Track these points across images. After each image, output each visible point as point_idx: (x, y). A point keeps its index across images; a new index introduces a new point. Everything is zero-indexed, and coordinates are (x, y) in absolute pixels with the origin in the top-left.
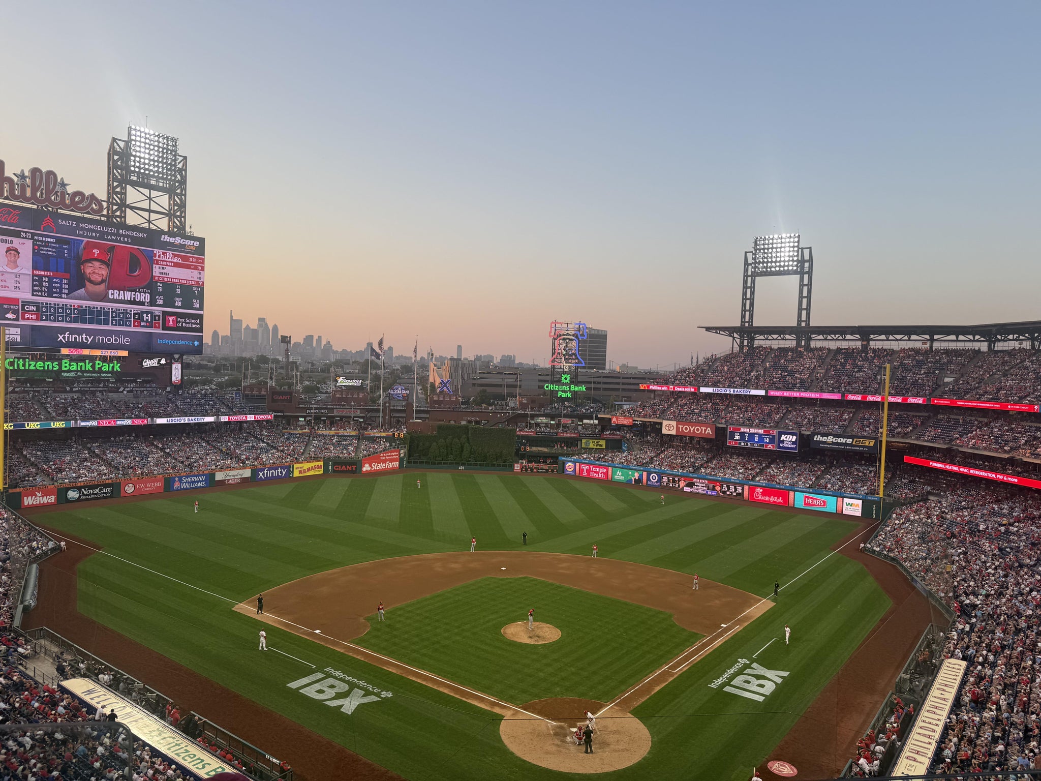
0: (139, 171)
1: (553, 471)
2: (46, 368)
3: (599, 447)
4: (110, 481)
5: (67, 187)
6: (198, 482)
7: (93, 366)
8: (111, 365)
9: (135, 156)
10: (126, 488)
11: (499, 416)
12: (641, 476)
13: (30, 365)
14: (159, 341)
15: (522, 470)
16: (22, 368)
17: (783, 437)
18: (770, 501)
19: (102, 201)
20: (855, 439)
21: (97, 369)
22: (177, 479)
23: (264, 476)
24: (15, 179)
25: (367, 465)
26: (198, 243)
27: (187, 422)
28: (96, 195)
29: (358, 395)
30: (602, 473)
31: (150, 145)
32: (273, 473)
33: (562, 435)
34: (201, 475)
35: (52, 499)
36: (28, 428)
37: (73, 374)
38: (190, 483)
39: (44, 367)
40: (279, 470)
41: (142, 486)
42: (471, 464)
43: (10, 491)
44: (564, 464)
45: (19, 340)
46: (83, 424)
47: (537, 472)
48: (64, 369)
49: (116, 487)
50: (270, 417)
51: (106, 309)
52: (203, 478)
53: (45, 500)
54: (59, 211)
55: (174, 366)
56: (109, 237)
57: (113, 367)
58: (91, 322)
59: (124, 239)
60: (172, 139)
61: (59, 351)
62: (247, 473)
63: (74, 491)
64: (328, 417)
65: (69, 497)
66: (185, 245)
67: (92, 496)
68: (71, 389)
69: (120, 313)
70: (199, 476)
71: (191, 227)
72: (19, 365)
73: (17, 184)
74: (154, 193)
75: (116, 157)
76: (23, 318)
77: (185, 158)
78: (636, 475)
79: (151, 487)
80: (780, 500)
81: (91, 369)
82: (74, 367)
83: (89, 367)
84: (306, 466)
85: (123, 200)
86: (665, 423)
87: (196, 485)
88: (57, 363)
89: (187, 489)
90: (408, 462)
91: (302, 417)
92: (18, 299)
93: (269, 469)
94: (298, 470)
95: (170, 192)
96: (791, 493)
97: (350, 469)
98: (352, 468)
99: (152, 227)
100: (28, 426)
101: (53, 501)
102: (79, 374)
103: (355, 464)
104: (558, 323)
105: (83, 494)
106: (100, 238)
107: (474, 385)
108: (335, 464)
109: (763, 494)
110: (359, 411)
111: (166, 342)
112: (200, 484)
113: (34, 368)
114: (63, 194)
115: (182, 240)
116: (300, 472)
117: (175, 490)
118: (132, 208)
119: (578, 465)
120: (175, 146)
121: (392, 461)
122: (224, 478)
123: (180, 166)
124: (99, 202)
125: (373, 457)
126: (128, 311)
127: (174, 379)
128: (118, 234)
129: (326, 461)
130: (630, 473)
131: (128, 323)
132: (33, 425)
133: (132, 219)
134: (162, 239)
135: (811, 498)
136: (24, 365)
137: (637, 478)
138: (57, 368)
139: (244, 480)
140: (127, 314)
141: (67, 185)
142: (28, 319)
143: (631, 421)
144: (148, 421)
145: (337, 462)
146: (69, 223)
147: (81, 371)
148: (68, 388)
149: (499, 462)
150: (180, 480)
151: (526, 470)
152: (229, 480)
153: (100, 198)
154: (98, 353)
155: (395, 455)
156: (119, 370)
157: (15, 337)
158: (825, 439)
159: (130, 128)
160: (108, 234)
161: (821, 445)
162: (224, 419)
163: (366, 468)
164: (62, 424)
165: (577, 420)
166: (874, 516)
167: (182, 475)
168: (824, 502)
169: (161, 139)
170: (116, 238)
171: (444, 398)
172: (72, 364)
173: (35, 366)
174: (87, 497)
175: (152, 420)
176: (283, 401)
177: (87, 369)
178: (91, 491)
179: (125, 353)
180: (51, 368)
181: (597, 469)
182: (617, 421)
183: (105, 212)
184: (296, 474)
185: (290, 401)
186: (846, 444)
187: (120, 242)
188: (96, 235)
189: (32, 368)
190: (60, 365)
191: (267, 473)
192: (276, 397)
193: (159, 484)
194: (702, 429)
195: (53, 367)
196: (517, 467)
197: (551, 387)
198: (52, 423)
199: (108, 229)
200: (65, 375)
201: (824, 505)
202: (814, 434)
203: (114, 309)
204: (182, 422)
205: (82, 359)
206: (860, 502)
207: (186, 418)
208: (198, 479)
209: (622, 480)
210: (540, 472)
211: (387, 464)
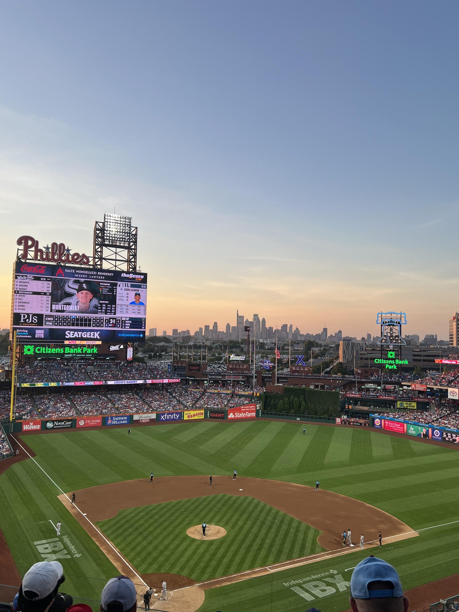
0: (109, 238)
1: (365, 424)
2: (57, 352)
3: (411, 408)
4: (70, 418)
5: (70, 251)
6: (122, 420)
7: (82, 351)
8: (92, 350)
9: (107, 231)
10: (80, 422)
11: (337, 382)
12: (427, 432)
13: (48, 350)
14: (119, 335)
15: (342, 422)
16: (44, 352)
19: (88, 257)
21: (84, 352)
22: (110, 418)
23: (164, 419)
24: (44, 250)
25: (231, 414)
26: (143, 276)
27: (126, 383)
28: (86, 254)
29: (243, 366)
31: (115, 223)
32: (170, 416)
33: (381, 397)
34: (125, 416)
35: (38, 427)
36: (37, 386)
37: (71, 355)
38: (118, 421)
39: (56, 351)
40: (175, 415)
41: (89, 421)
42: (304, 417)
43: (17, 421)
44: (373, 419)
45: (43, 337)
46: (67, 384)
47: (353, 425)
48: (66, 352)
49: (74, 421)
50: (178, 381)
51: (90, 318)
52: (126, 418)
53: (34, 427)
54: (67, 265)
55: (128, 349)
56: (92, 277)
57: (93, 351)
58: (81, 325)
59: (100, 277)
60: (128, 218)
61: (64, 342)
62: (154, 416)
63: (50, 423)
64: (223, 381)
65: (47, 426)
66: (135, 278)
67: (60, 426)
68: (67, 363)
69: (97, 319)
70: (123, 417)
71: (140, 267)
72: (42, 350)
73: (45, 252)
74: (119, 250)
75: (98, 232)
76: (45, 325)
77: (136, 228)
78: (424, 431)
79: (94, 422)
81: (81, 352)
82: (72, 351)
83: (79, 351)
84: (192, 413)
85: (101, 256)
86: (450, 390)
87: (121, 422)
88: (63, 349)
89: (116, 424)
90: (263, 413)
91: (206, 380)
92: (43, 315)
93: (168, 414)
94: (187, 415)
95: (129, 248)
97: (221, 416)
98: (222, 415)
99: (117, 269)
100: (37, 385)
101: (39, 428)
102: (74, 355)
103: (223, 413)
104: (383, 313)
105: (56, 425)
106: (88, 278)
107: (361, 358)
108: (211, 412)
110: (241, 377)
111: (123, 335)
112: (124, 422)
113: (51, 352)
114: (68, 255)
115: (134, 275)
116: (188, 417)
117: (108, 425)
118: (105, 259)
119: (383, 420)
120: (130, 222)
121: (250, 412)
122: (139, 419)
123: (134, 233)
124: (87, 258)
125: (237, 409)
126: (102, 318)
127: (128, 357)
128: (97, 275)
129: (206, 410)
130: (420, 429)
131: (102, 325)
132: (40, 385)
133: (106, 265)
134: (122, 276)
136: (45, 351)
137: (425, 433)
138: (62, 352)
139: (152, 421)
140: (101, 320)
141: (70, 250)
142: (48, 325)
143: (425, 388)
144: (103, 383)
145: (213, 411)
146: (71, 271)
147: (76, 354)
148: (66, 364)
149: (326, 416)
150: (112, 419)
151: (345, 423)
152: (142, 420)
153: (87, 255)
154: (84, 343)
155: (253, 408)
156: (96, 352)
157: (41, 335)
159: (105, 215)
160: (92, 275)
162: (149, 381)
163: (231, 416)
164: (55, 384)
165: (399, 386)
167: (113, 416)
169: (121, 219)
170: (96, 277)
171: (300, 369)
172: (70, 349)
173: (51, 351)
174: (57, 427)
175: (106, 382)
176: (195, 370)
177: (79, 352)
178: (60, 423)
179: (100, 343)
180: (59, 352)
182: (415, 387)
183: (91, 263)
184: (186, 418)
185: (199, 370)
187: (98, 279)
188: (85, 276)
189: (49, 352)
190: (64, 350)
191: (166, 417)
192: (191, 368)
193: (99, 421)
195: (60, 351)
196: (338, 420)
197: (380, 361)
198: (50, 384)
199: (92, 273)
200: (66, 356)
203: (94, 318)
204: (123, 383)
205: (76, 346)
207: (126, 381)
208: (122, 418)
209: (414, 434)
210: (356, 425)
211: (246, 414)
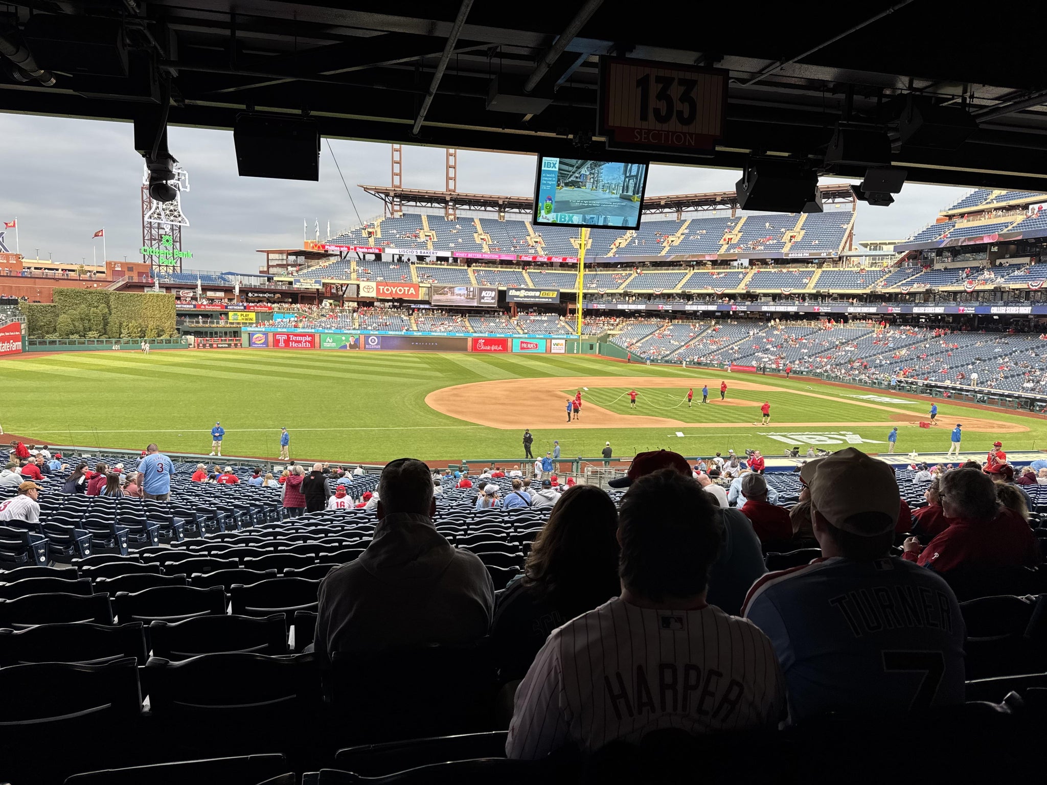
1: (236, 345)
3: (248, 321)
12: (357, 340)
17: (484, 294)
18: (491, 350)
20: (542, 292)
30: (306, 341)
42: (126, 342)
44: (250, 335)
47: (218, 347)
78: (351, 340)
80: (500, 348)
86: (363, 284)
90: (29, 341)
96: (510, 340)
109: (485, 344)
119: (270, 335)
130: (344, 338)
135: (526, 343)
137: (352, 343)
151: (205, 346)
158: (518, 293)
161: (515, 299)
166: (575, 352)
168: (536, 345)
181: (298, 338)
186: (535, 297)
194: (405, 290)
201: (536, 348)
202: (509, 289)
206: (563, 342)
209: (335, 347)
210: (222, 347)
211: (11, 345)
